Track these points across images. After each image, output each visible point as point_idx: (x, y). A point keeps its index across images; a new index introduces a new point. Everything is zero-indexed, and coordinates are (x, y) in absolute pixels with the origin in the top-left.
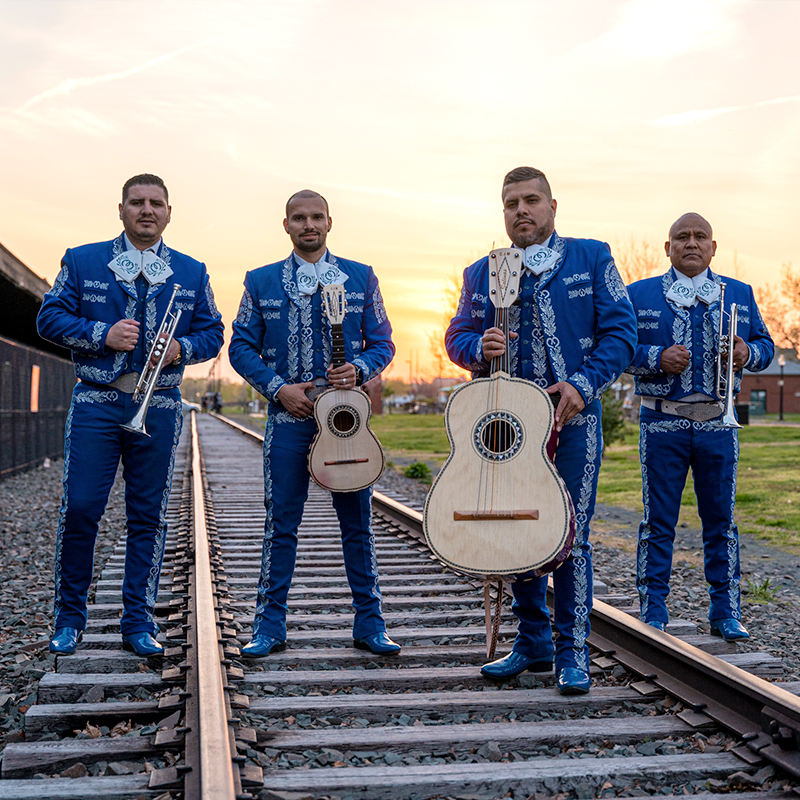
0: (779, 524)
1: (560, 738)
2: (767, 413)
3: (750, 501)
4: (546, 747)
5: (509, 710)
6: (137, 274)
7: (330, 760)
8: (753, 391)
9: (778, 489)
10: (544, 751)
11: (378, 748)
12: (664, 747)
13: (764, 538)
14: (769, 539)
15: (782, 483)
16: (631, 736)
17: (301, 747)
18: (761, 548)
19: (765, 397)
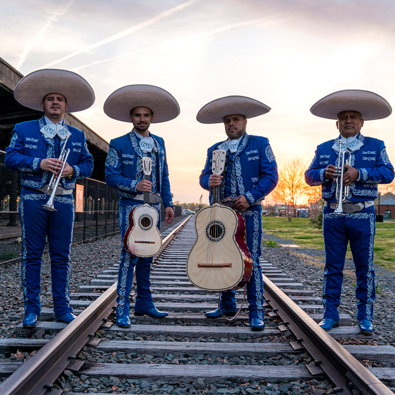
0: (389, 260)
1: (238, 377)
2: (391, 218)
3: (379, 250)
4: (230, 382)
5: (224, 354)
6: (55, 134)
7: (111, 384)
8: (386, 211)
9: (390, 246)
10: (229, 384)
11: (140, 378)
12: (294, 387)
13: (382, 265)
14: (384, 265)
15: (392, 244)
16: (278, 378)
17: (100, 375)
18: (380, 269)
19: (390, 213)
